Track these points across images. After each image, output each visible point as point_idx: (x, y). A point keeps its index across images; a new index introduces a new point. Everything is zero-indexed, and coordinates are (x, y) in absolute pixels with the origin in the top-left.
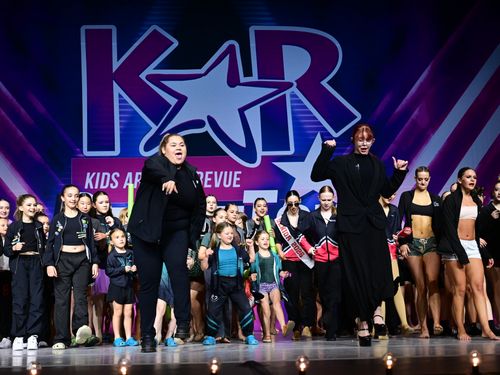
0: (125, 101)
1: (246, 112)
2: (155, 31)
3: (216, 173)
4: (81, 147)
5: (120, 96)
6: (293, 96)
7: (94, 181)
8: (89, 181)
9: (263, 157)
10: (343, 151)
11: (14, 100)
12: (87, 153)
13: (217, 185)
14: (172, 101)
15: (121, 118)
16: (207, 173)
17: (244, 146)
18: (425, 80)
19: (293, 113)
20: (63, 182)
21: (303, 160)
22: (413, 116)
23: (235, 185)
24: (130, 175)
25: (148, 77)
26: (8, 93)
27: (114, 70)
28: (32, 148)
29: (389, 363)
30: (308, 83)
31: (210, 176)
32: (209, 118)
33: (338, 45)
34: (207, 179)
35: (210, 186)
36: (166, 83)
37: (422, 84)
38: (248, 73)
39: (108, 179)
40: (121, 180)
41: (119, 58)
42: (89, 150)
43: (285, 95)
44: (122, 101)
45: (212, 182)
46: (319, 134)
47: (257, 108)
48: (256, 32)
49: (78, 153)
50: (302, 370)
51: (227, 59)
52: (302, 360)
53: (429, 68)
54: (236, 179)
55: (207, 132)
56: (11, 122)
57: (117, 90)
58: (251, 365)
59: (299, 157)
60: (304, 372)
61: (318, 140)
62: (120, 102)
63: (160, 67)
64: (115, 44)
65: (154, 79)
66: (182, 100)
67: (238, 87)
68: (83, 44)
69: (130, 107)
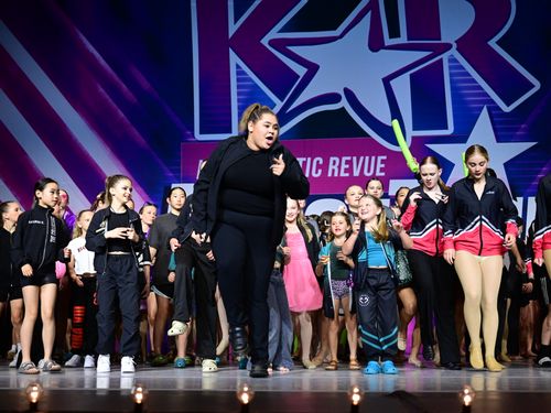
0: (244, 73)
1: (393, 83)
3: (355, 158)
4: (192, 130)
5: (238, 66)
6: (452, 60)
9: (414, 138)
10: (517, 129)
11: (115, 75)
12: (198, 136)
13: (356, 173)
14: (301, 71)
15: (239, 94)
16: (344, 159)
19: (452, 82)
20: (172, 171)
21: (465, 142)
23: (378, 174)
25: (272, 43)
26: (107, 67)
27: (230, 35)
28: (136, 133)
30: (472, 45)
31: (347, 162)
32: (347, 91)
34: (344, 166)
35: (347, 175)
36: (293, 49)
41: (235, 22)
42: (202, 132)
43: (441, 60)
44: (240, 72)
45: (350, 170)
46: (485, 109)
47: (406, 77)
49: (189, 136)
50: (467, 404)
51: (369, 14)
52: (466, 391)
54: (380, 166)
55: (343, 108)
56: (107, 97)
57: (234, 59)
58: (400, 395)
59: (460, 137)
60: (469, 407)
61: (484, 114)
62: (238, 73)
63: (284, 30)
64: (231, 4)
65: (280, 44)
66: (313, 69)
67: (382, 51)
68: (194, 5)
69: (250, 80)
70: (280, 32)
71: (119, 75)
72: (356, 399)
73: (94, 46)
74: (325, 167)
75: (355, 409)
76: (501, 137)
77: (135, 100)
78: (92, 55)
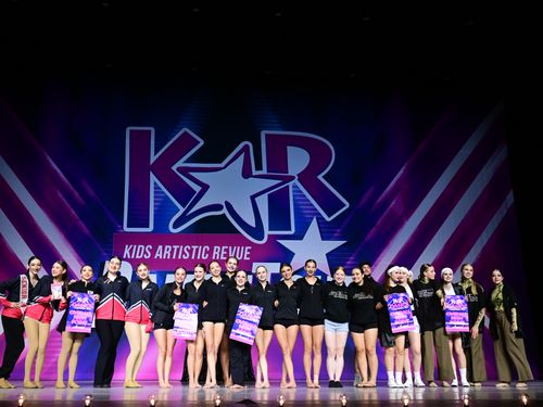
0: (159, 188)
1: (257, 199)
2: (186, 133)
3: (230, 248)
4: (122, 224)
5: (155, 183)
6: (295, 186)
7: (131, 252)
8: (127, 251)
9: (269, 236)
10: (334, 232)
11: (70, 185)
12: (126, 229)
14: (197, 189)
15: (155, 202)
16: (224, 248)
17: (253, 225)
18: (401, 177)
19: (295, 200)
20: (107, 252)
21: (301, 239)
22: (391, 206)
23: (246, 258)
24: (160, 247)
25: (178, 169)
26: (65, 179)
27: (152, 162)
28: (83, 225)
30: (307, 177)
31: (227, 250)
32: (227, 203)
33: (332, 147)
34: (223, 253)
36: (193, 174)
37: (397, 182)
38: (259, 167)
39: (142, 251)
40: (153, 252)
41: (156, 154)
42: (128, 226)
43: (288, 187)
44: (156, 187)
46: (315, 219)
47: (266, 195)
48: (266, 135)
49: (119, 229)
51: (242, 156)
53: (405, 167)
54: (247, 253)
55: (224, 214)
56: (66, 203)
57: (153, 178)
59: (299, 236)
61: (314, 222)
63: (188, 161)
64: (153, 142)
65: (184, 170)
66: (205, 188)
67: (250, 179)
68: (128, 141)
69: (163, 193)
70: (185, 162)
71: (73, 185)
73: (57, 165)
74: (210, 253)
76: (325, 237)
77: (83, 203)
78: (55, 171)
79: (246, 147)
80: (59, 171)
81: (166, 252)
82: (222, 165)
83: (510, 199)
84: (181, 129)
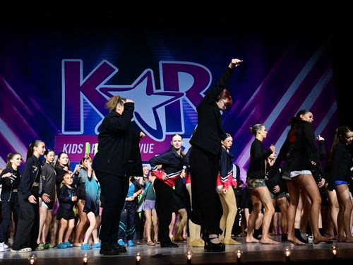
0: (87, 103)
1: (157, 110)
2: (105, 64)
4: (61, 129)
5: (84, 100)
6: (184, 100)
7: (68, 149)
8: (65, 149)
9: (167, 136)
11: (22, 101)
12: (64, 133)
15: (84, 113)
17: (156, 129)
18: (259, 93)
19: (184, 110)
22: (252, 113)
23: (150, 152)
25: (101, 89)
26: (18, 97)
27: (81, 84)
28: (32, 130)
29: (239, 255)
32: (136, 113)
33: (209, 72)
36: (111, 92)
37: (257, 94)
38: (158, 87)
39: (75, 149)
40: (84, 148)
41: (84, 78)
42: (65, 131)
43: (179, 100)
44: (85, 102)
47: (163, 107)
48: (163, 64)
49: (59, 132)
51: (146, 78)
53: (260, 86)
54: (151, 148)
55: (134, 121)
56: (18, 112)
57: (82, 96)
58: (159, 256)
59: (187, 135)
60: (190, 260)
62: (84, 103)
63: (107, 83)
64: (81, 70)
65: (105, 90)
67: (152, 95)
68: (63, 69)
69: (90, 106)
70: (105, 84)
72: (138, 258)
73: (11, 86)
75: (138, 263)
77: (32, 114)
78: (11, 91)
79: (149, 73)
80: (13, 91)
81: (93, 149)
82: (132, 86)
83: (334, 107)
84: (102, 60)
